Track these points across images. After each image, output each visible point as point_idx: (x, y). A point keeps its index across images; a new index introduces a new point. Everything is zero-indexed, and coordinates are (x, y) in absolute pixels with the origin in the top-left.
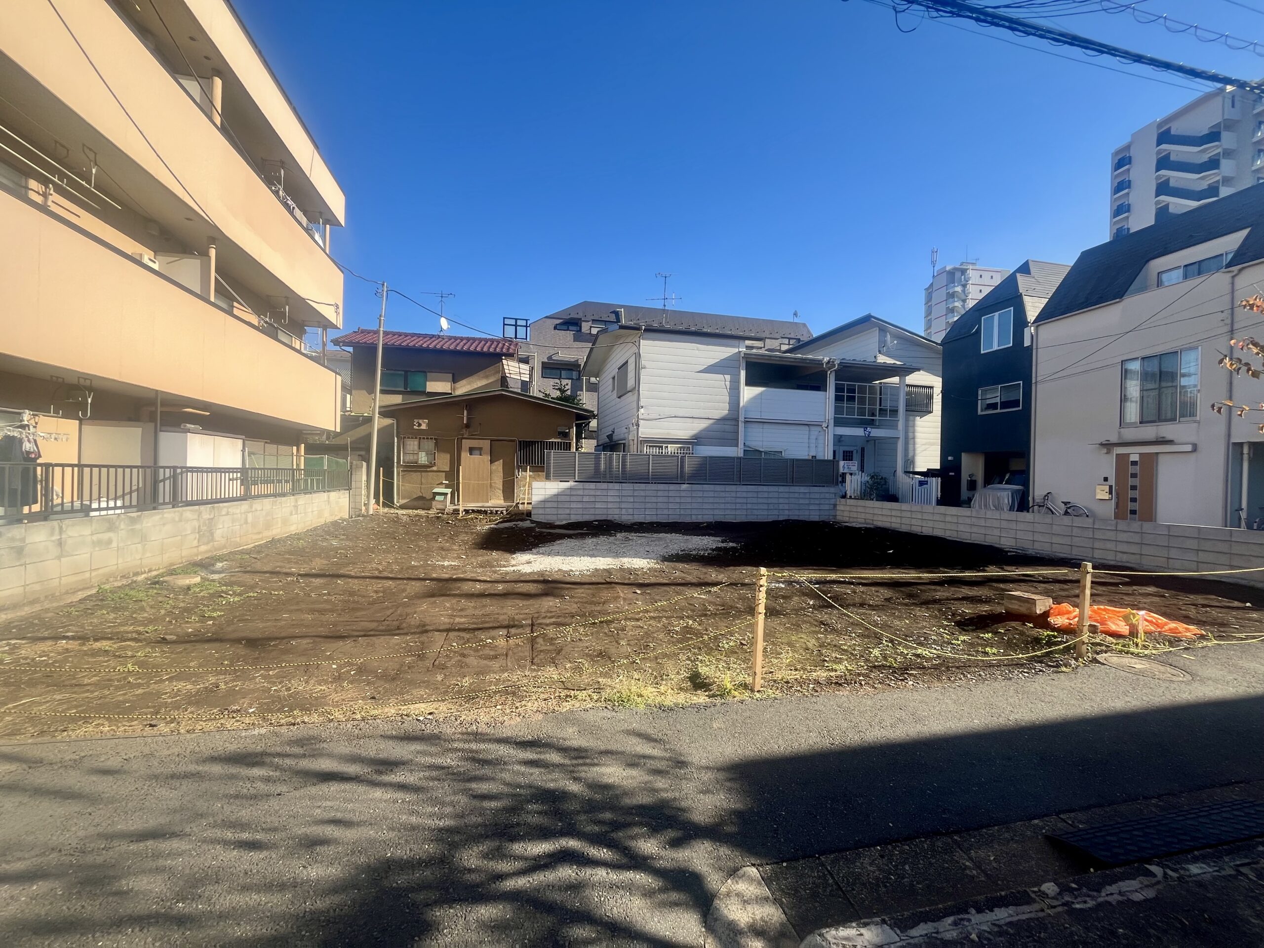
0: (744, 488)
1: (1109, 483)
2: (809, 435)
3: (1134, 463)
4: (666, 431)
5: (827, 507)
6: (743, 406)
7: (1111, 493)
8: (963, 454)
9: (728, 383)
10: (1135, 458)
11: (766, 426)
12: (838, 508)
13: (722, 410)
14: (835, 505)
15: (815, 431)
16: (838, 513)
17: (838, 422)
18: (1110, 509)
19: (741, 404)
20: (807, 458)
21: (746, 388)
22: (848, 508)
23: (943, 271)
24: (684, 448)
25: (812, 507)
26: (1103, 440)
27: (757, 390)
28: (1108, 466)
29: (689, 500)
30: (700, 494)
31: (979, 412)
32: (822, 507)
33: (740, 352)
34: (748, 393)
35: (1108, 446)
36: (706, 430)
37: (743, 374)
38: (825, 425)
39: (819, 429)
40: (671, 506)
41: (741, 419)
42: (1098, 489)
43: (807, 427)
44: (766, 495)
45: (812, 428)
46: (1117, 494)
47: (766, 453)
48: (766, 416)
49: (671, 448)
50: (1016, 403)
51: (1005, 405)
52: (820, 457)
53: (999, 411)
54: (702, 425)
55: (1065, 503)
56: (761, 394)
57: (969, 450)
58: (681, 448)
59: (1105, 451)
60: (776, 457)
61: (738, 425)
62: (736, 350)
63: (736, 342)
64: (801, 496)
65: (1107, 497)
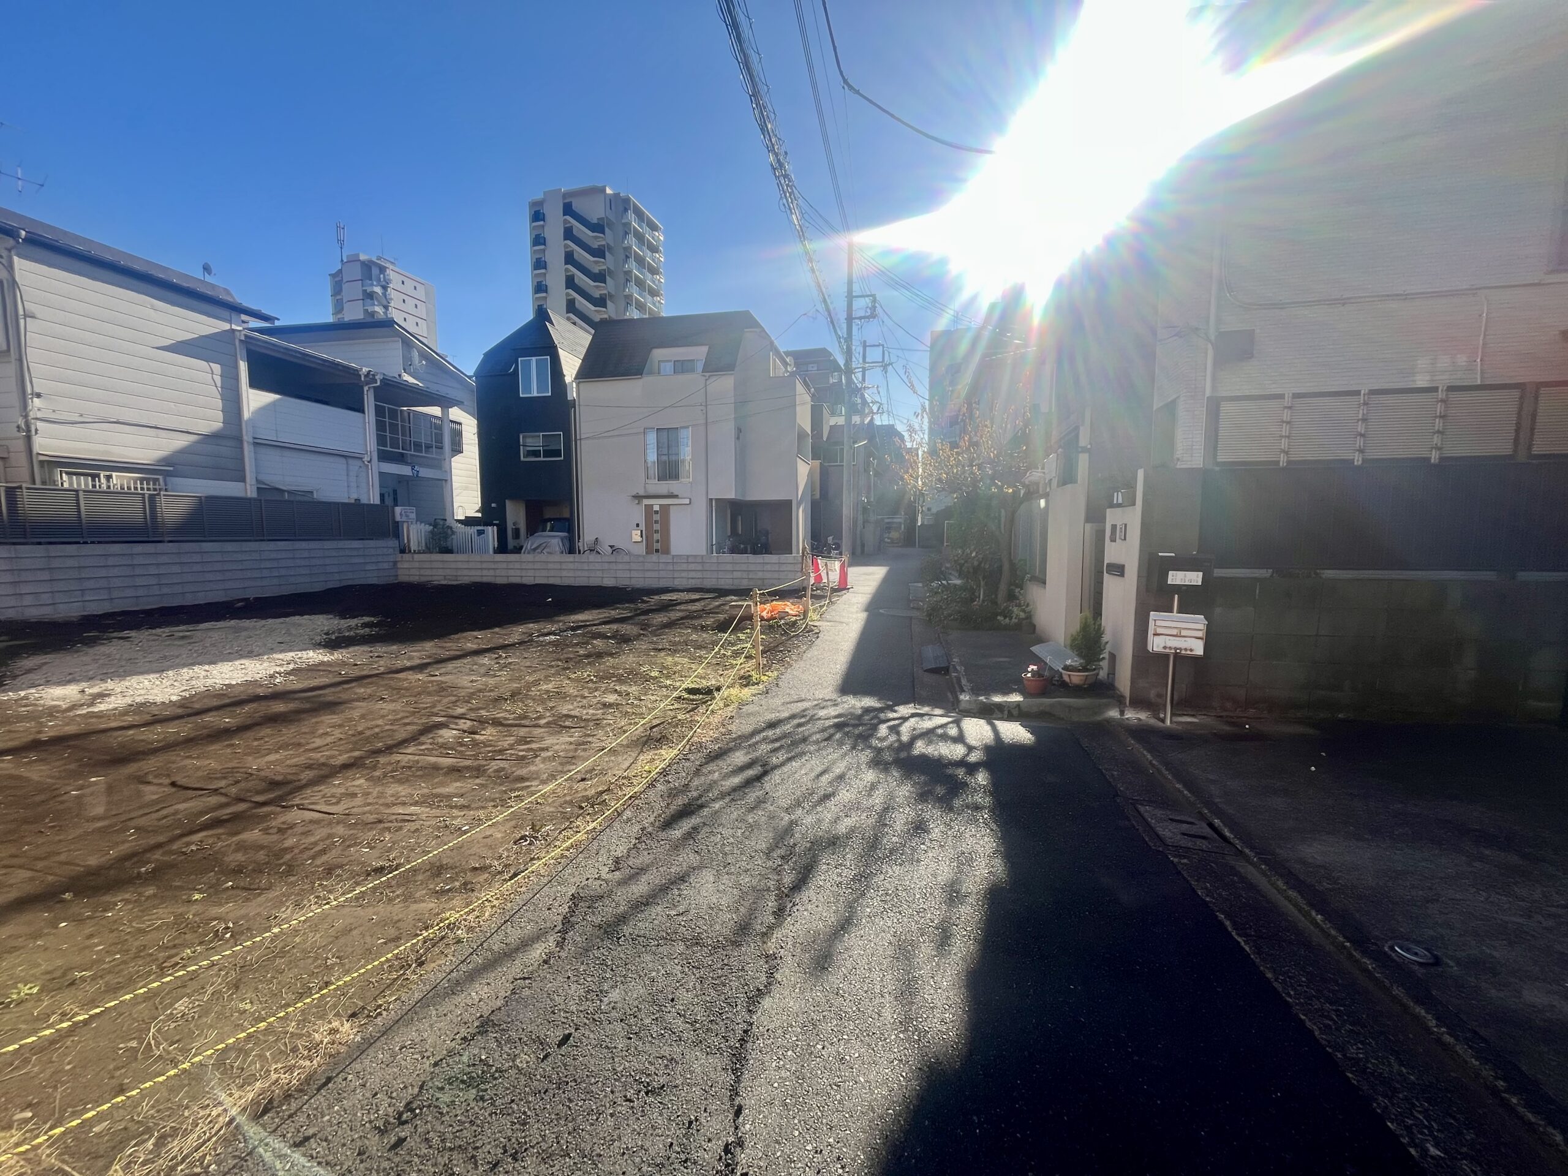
0: (272, 545)
1: (640, 528)
2: (348, 470)
3: (656, 512)
4: (102, 447)
5: (386, 566)
6: (250, 420)
7: (642, 536)
8: (507, 501)
9: (218, 379)
10: (656, 508)
11: (287, 453)
12: (399, 565)
13: (212, 421)
14: (395, 563)
15: (355, 465)
16: (400, 572)
17: (384, 457)
18: (642, 549)
19: (246, 415)
20: (346, 501)
21: (252, 391)
22: (417, 565)
23: (354, 260)
24: (148, 480)
25: (369, 567)
26: (634, 493)
27: (268, 397)
28: (639, 515)
29: (176, 569)
30: (197, 558)
31: (522, 458)
32: (381, 566)
33: (233, 331)
34: (255, 400)
35: (638, 498)
36: (182, 451)
37: (243, 367)
38: (366, 459)
39: (359, 463)
40: (139, 581)
41: (247, 438)
42: (634, 532)
43: (343, 460)
44: (306, 554)
45: (351, 461)
46: (647, 537)
47: (289, 492)
48: (286, 438)
49: (118, 479)
50: (557, 453)
51: (547, 453)
52: (364, 501)
53: (542, 459)
54: (180, 442)
55: (611, 547)
56: (274, 404)
57: (514, 497)
58: (142, 480)
59: (637, 502)
60: (306, 499)
61: (242, 448)
62: (226, 326)
63: (226, 313)
64: (355, 553)
65: (639, 539)
